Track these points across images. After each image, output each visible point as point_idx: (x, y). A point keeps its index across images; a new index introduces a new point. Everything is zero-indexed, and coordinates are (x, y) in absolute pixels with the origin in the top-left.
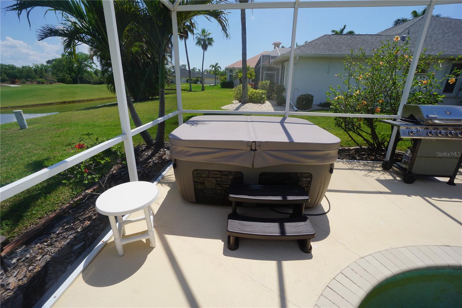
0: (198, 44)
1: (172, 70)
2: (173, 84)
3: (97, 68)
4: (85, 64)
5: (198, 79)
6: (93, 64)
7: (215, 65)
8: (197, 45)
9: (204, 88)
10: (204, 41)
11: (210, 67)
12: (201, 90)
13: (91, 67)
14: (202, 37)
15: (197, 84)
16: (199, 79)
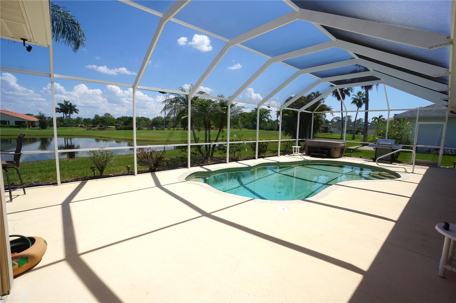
0: (354, 103)
1: (335, 121)
2: (332, 133)
3: (271, 119)
4: (264, 116)
5: (359, 130)
6: (269, 116)
7: (378, 117)
8: (352, 104)
9: (354, 137)
10: (360, 100)
11: (372, 119)
12: (351, 139)
13: (267, 118)
14: (358, 98)
15: (357, 134)
16: (361, 130)
